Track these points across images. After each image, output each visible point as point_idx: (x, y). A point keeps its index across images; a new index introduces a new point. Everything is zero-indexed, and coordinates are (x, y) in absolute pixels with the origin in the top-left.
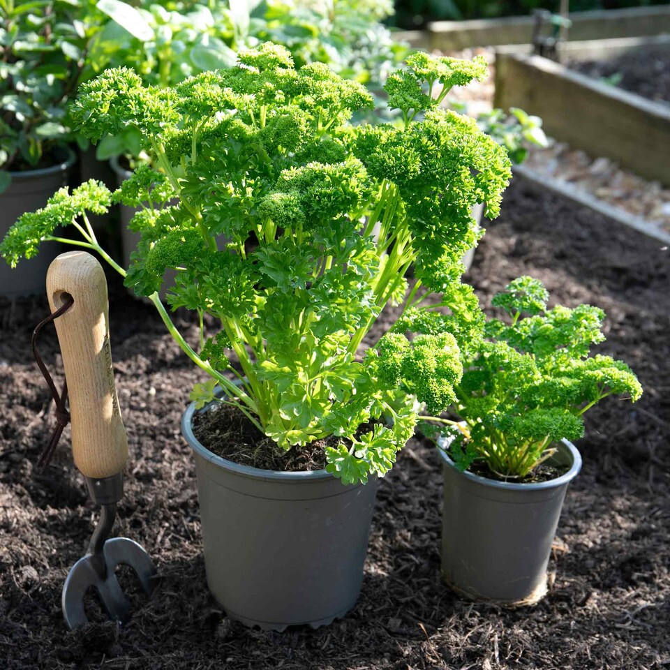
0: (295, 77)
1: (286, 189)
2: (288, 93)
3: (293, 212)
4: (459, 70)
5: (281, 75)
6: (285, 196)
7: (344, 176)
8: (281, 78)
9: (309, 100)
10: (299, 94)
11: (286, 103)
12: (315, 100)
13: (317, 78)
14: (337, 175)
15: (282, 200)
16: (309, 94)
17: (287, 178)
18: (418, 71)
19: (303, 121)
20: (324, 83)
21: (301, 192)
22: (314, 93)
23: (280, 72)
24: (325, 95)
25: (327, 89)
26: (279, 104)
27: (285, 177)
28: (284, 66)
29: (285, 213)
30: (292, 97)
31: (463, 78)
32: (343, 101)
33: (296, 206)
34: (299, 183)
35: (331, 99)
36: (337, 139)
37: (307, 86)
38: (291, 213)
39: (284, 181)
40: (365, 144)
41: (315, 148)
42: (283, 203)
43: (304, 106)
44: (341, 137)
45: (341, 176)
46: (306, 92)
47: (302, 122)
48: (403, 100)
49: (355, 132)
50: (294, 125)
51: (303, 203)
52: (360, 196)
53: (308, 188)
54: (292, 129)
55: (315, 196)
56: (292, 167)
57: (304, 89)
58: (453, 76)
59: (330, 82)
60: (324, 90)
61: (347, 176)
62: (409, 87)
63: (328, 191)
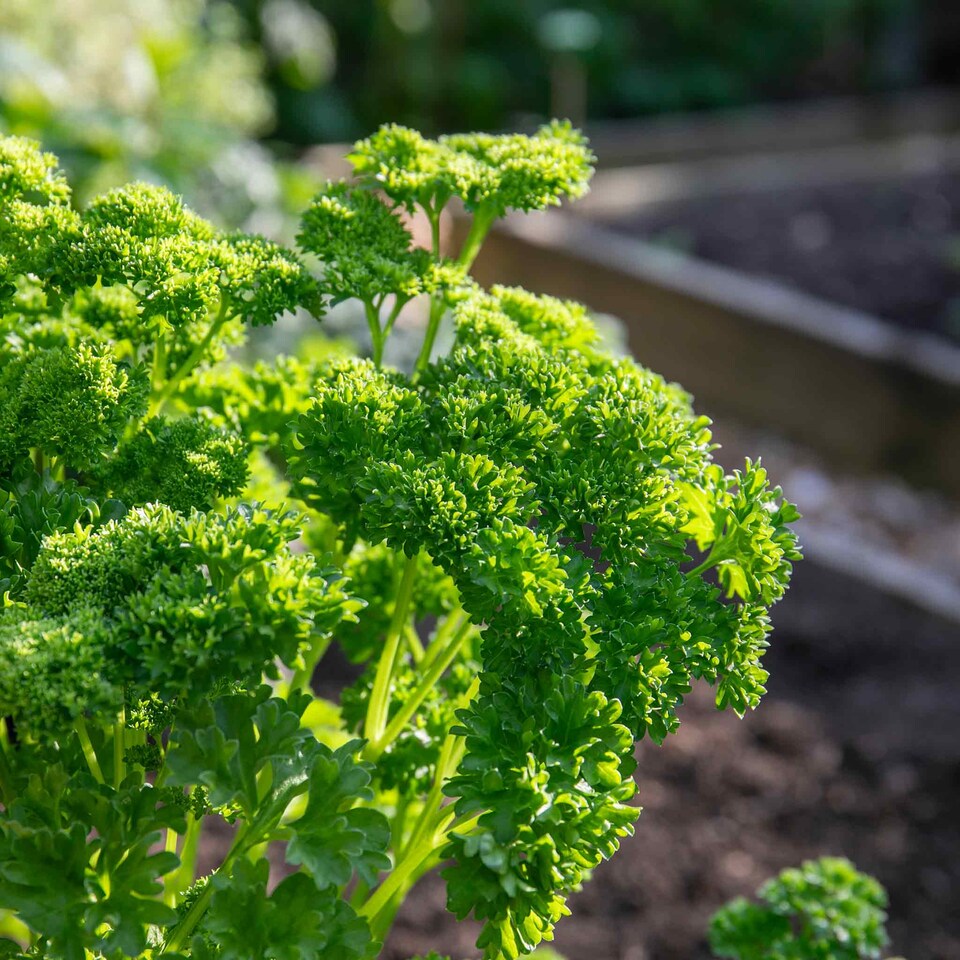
0: (74, 228)
1: (55, 602)
2: (54, 280)
3: (80, 692)
4: (517, 164)
5: (30, 226)
6: (53, 633)
7: (248, 552)
8: (30, 235)
9: (120, 297)
10: (91, 281)
11: (55, 312)
12: (143, 301)
13: (144, 228)
14: (226, 552)
15: (42, 646)
16: (123, 280)
17: (61, 564)
18: (395, 181)
19: (107, 367)
20: (168, 243)
21: (109, 612)
22: (137, 277)
23: (26, 214)
24: (175, 282)
25: (177, 262)
26: (33, 316)
27: (54, 562)
28: (38, 198)
29: (52, 694)
30: (69, 290)
31: (533, 186)
32: (228, 294)
33: (88, 667)
34: (101, 581)
35: (193, 291)
36: (208, 412)
37: (115, 256)
38: (70, 696)
39: (52, 574)
40: (324, 438)
41: (151, 449)
42: (45, 658)
43: (96, 316)
44: (217, 405)
45: (237, 555)
46: (112, 277)
47: (103, 369)
48: (364, 273)
49: (251, 383)
50: (81, 381)
51: (112, 652)
52: (305, 627)
53: (131, 600)
54: (73, 395)
55: (154, 628)
56: (78, 526)
57: (103, 266)
58: (504, 186)
59: (185, 240)
60: (170, 267)
61: (257, 553)
62: (375, 232)
63: (198, 612)
